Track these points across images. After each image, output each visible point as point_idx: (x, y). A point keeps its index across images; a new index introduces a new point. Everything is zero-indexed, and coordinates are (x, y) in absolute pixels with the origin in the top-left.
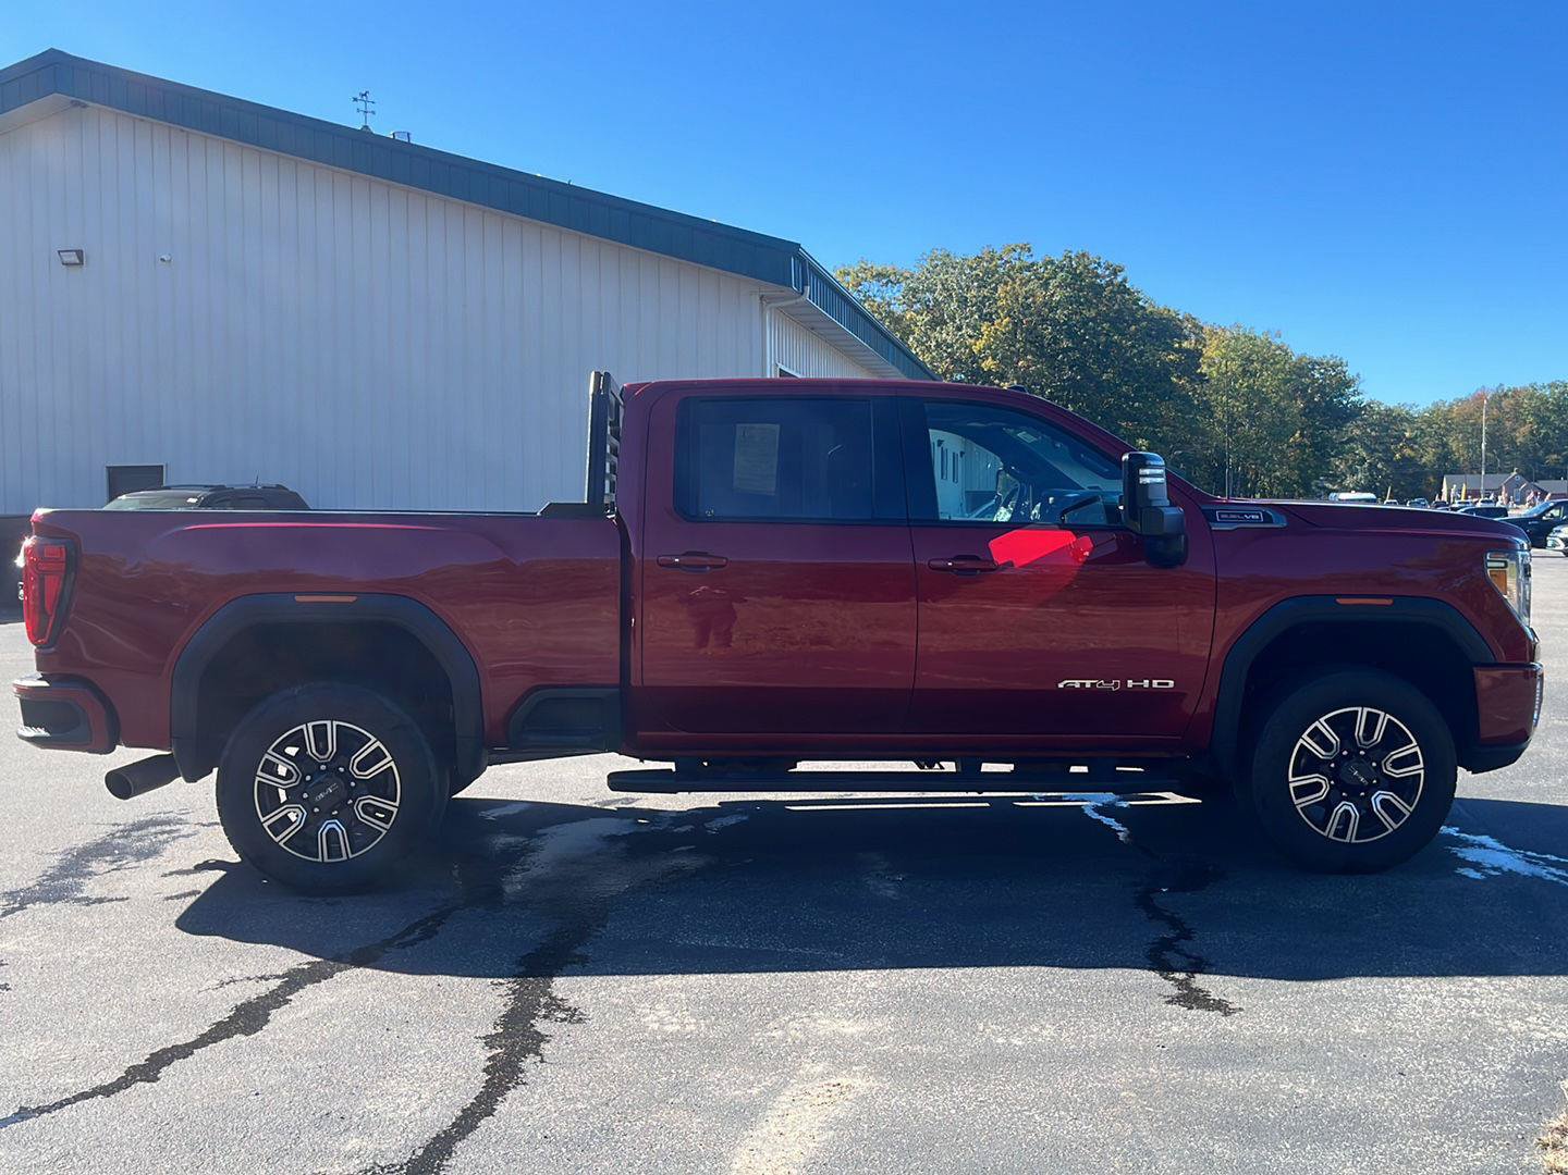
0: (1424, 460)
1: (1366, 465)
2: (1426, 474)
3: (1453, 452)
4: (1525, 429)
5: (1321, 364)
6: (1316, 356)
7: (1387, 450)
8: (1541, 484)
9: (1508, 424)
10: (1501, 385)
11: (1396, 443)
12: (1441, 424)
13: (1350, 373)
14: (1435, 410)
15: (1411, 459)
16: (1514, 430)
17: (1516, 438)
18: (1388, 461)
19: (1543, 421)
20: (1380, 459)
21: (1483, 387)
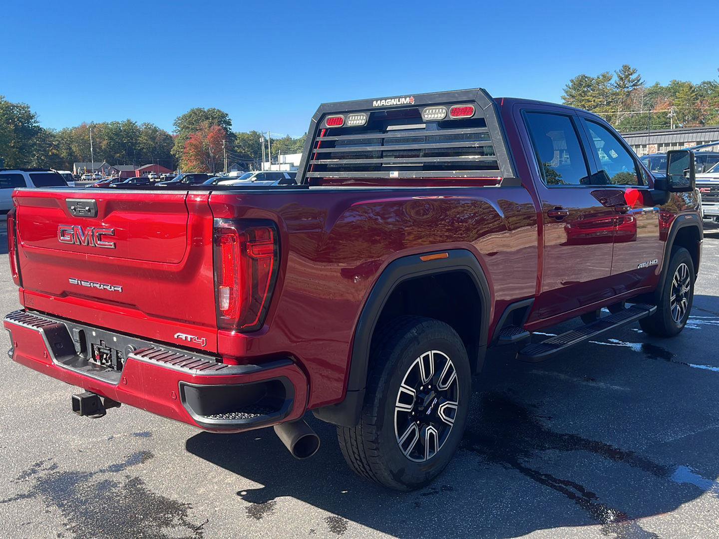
0: (62, 155)
1: (36, 157)
2: (64, 162)
3: (74, 152)
4: (105, 142)
5: (17, 107)
6: (15, 102)
7: (44, 150)
8: (116, 167)
9: (98, 140)
10: (93, 122)
11: (49, 147)
12: (68, 138)
13: (32, 112)
14: (65, 131)
15: (57, 155)
16: (101, 143)
17: (102, 146)
18: (47, 156)
19: (111, 138)
20: (43, 155)
21: (84, 122)
